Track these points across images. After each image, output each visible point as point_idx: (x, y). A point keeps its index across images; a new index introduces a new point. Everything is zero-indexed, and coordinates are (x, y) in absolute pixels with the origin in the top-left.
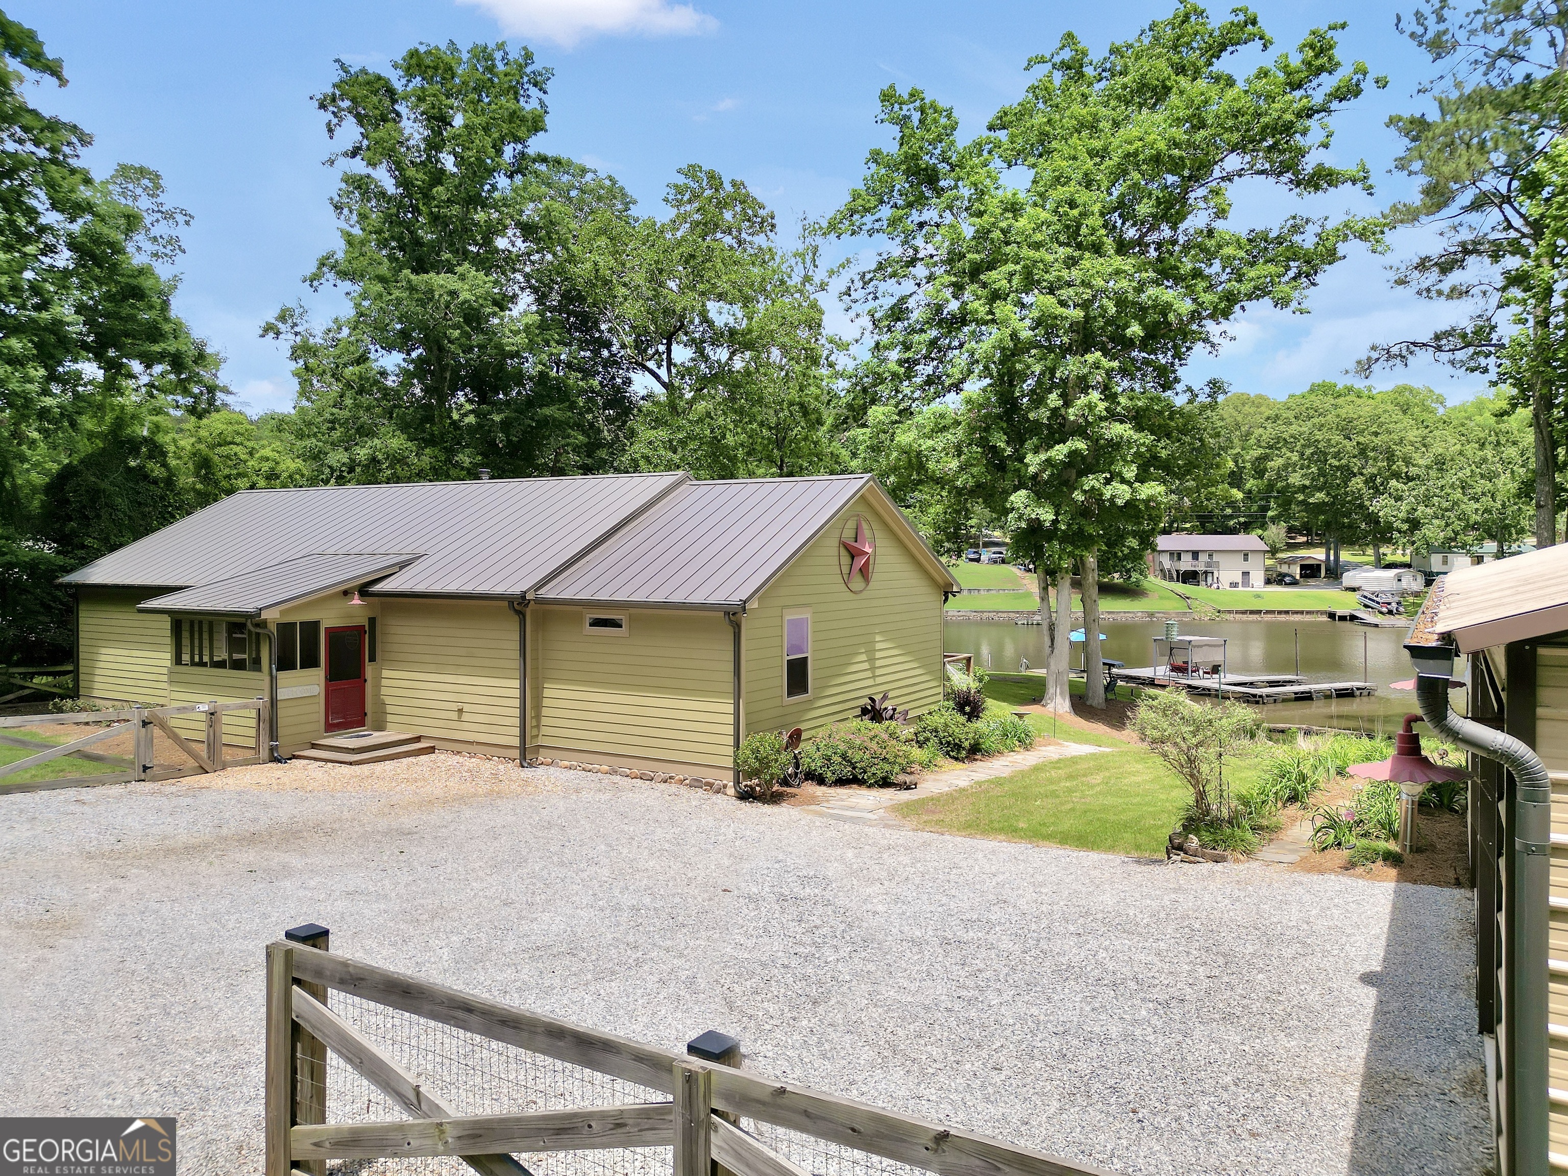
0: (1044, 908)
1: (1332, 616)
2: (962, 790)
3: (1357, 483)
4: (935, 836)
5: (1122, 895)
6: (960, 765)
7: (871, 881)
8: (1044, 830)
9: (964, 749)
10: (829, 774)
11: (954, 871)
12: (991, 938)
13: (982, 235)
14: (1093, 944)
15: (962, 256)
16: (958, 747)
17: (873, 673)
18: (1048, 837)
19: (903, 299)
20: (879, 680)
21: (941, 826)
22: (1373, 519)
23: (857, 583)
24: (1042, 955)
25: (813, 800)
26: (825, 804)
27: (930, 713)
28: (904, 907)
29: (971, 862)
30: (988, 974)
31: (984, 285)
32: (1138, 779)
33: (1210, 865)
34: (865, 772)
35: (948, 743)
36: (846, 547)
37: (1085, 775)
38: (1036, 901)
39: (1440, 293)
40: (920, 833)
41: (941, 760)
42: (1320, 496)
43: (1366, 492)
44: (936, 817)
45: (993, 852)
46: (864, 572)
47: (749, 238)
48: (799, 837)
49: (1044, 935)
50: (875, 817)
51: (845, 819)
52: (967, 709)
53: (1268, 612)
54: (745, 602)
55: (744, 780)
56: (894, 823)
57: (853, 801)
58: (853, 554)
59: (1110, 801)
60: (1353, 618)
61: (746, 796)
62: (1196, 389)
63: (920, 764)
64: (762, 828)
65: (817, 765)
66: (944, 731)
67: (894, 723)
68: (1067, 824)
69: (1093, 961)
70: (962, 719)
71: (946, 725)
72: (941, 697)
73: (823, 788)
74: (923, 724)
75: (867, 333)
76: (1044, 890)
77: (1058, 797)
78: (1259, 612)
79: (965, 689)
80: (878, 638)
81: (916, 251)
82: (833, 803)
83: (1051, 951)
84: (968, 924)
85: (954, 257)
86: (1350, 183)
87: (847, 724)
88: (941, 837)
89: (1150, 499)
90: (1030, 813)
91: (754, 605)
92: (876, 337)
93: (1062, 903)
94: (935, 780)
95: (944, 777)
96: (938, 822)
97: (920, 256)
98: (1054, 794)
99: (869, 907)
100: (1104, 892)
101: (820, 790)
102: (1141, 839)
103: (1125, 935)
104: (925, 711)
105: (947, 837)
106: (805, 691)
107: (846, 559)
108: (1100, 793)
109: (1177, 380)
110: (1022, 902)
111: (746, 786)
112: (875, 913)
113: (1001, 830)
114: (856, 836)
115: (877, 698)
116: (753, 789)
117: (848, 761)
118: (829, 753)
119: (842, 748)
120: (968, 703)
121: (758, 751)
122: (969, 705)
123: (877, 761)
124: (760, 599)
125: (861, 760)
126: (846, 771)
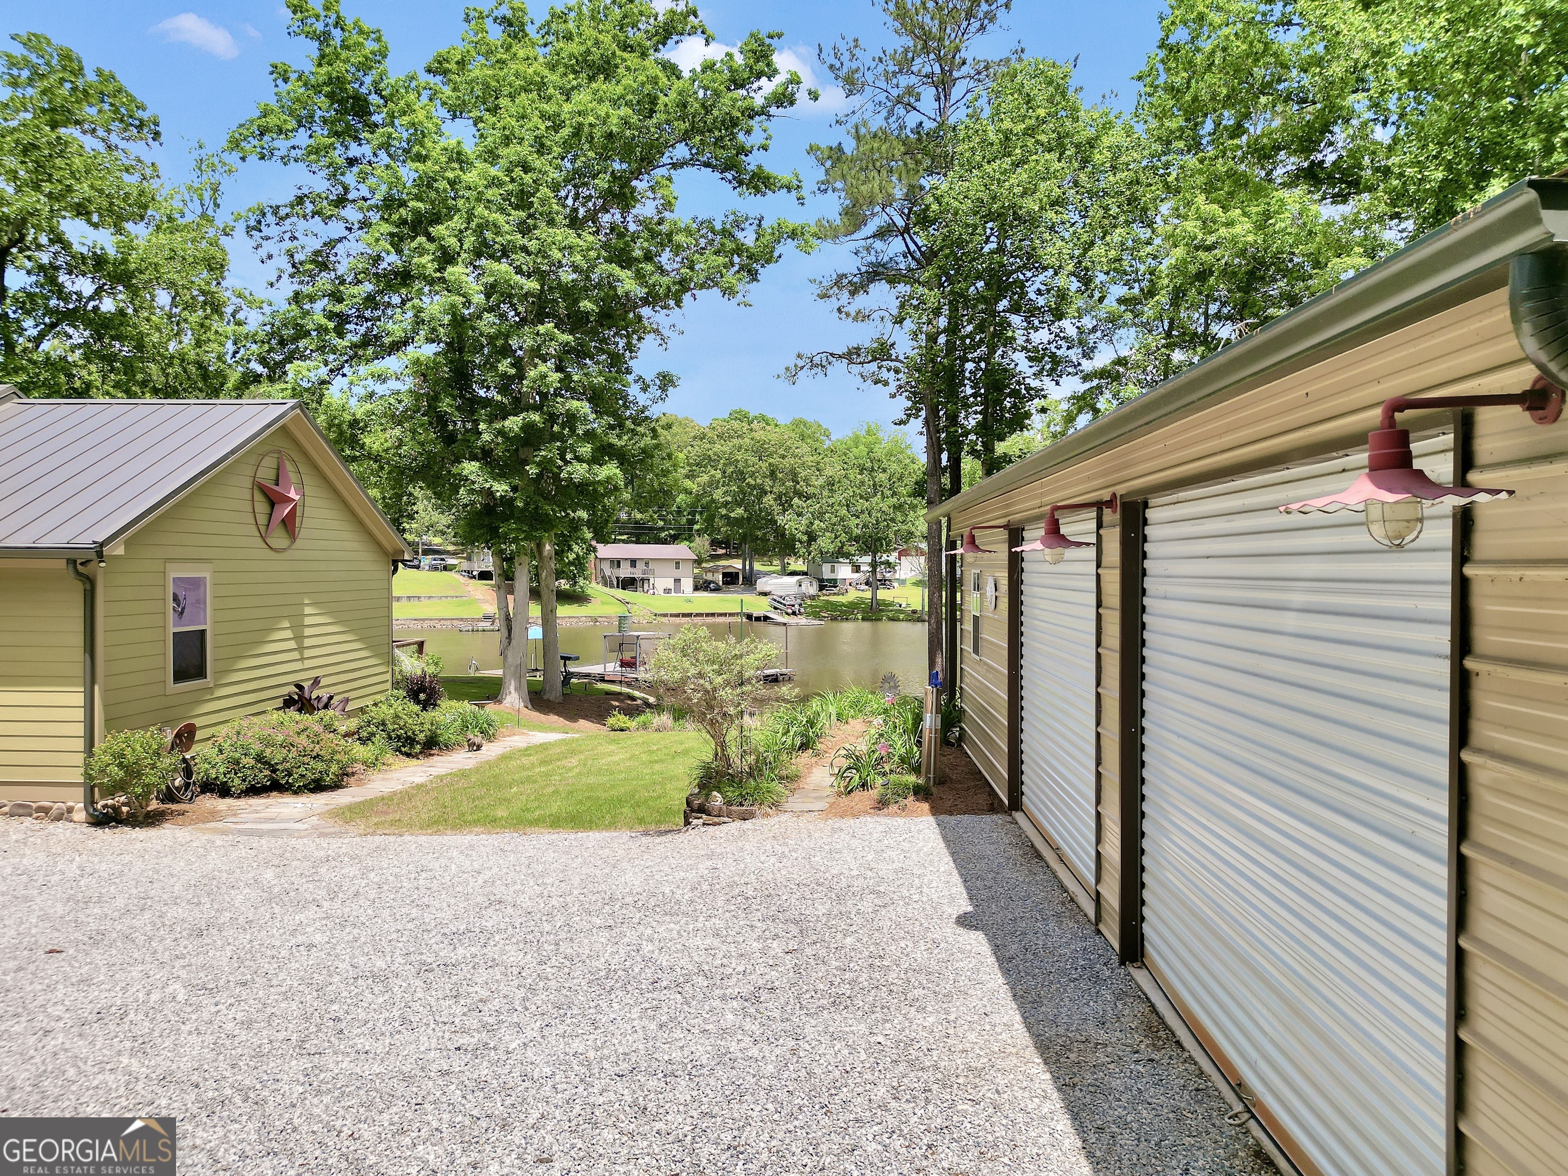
0: (554, 902)
1: (749, 617)
2: (419, 787)
3: (768, 500)
4: (392, 838)
5: (648, 871)
6: (414, 762)
7: (301, 905)
8: (529, 816)
9: (418, 742)
10: (237, 781)
11: (424, 875)
12: (490, 951)
13: (427, 183)
14: (631, 936)
15: (403, 204)
16: (410, 741)
17: (302, 654)
18: (535, 823)
19: (331, 244)
20: (308, 664)
21: (398, 826)
22: (780, 532)
23: (279, 539)
24: (568, 963)
25: (213, 816)
26: (231, 819)
27: (375, 705)
28: (356, 931)
29: (443, 861)
30: (496, 1003)
31: (431, 239)
32: (616, 758)
33: (738, 824)
34: (290, 774)
35: (399, 737)
36: (264, 490)
37: (559, 760)
38: (541, 895)
39: (848, 315)
40: (370, 838)
41: (389, 757)
42: (739, 512)
43: (777, 509)
44: (390, 817)
45: (471, 847)
46: (289, 524)
47: (122, 144)
48: (189, 863)
49: (562, 935)
50: (306, 826)
51: (260, 834)
52: (422, 696)
53: (697, 615)
54: (102, 545)
55: (102, 797)
56: (332, 830)
57: (273, 811)
58: (273, 500)
59: (592, 780)
60: (766, 618)
61: (101, 820)
62: (648, 380)
63: (364, 763)
64: (128, 858)
65: (218, 772)
66: (394, 723)
67: (330, 712)
68: (555, 807)
69: (639, 959)
70: (417, 708)
71: (397, 716)
72: (388, 685)
73: (229, 801)
74: (365, 717)
75: (285, 277)
76: (549, 881)
77: (535, 782)
78: (690, 615)
79: (419, 673)
80: (308, 610)
81: (346, 189)
82: (244, 816)
83: (578, 955)
84: (454, 939)
85: (390, 204)
86: (785, 190)
87: (267, 717)
88: (399, 839)
89: (609, 479)
90: (508, 801)
91: (116, 550)
92: (296, 287)
93: (576, 892)
94: (383, 779)
95: (396, 775)
96: (393, 823)
97: (350, 196)
98: (530, 780)
99: (301, 939)
100: (624, 871)
101: (224, 804)
102: (642, 812)
103: (668, 918)
104: (369, 702)
105: (407, 838)
106: (200, 673)
107: (262, 507)
108: (580, 773)
109: (629, 371)
110: (521, 899)
111: (105, 806)
112: (310, 946)
113: (476, 823)
114: (277, 852)
115: (306, 685)
116: (116, 809)
117: (266, 763)
118: (237, 755)
119: (256, 747)
120: (422, 689)
121: (123, 756)
122: (424, 691)
123: (306, 760)
124: (128, 543)
125: (285, 760)
126: (261, 775)
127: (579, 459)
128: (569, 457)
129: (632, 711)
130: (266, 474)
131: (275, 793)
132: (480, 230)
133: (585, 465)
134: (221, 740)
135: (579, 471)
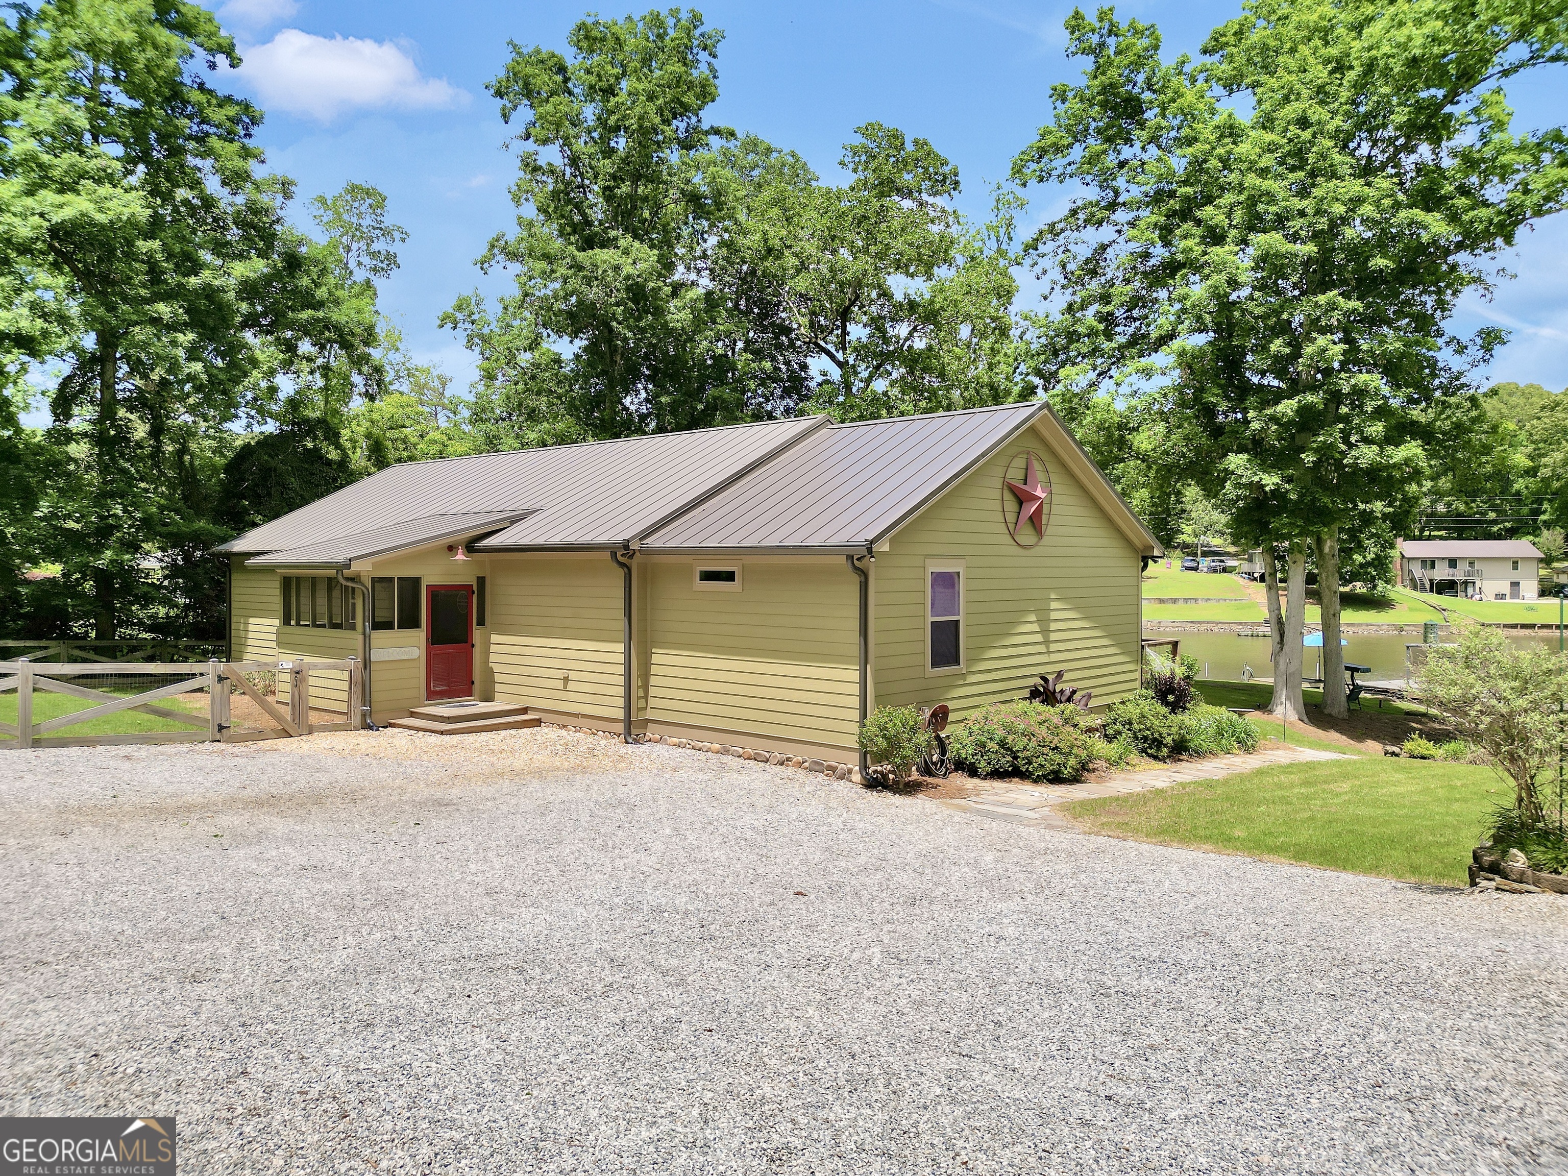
0: (1270, 948)
2: (1159, 792)
4: (1114, 842)
5: (1403, 936)
6: (1161, 765)
7: (1008, 895)
8: (1270, 841)
9: (1165, 746)
10: (983, 764)
11: (1134, 886)
12: (1179, 991)
13: (1196, 166)
14: (1359, 1015)
15: (1172, 194)
16: (1158, 743)
17: (1048, 647)
18: (1274, 850)
19: (1101, 249)
20: (1054, 657)
21: (1126, 830)
23: (1027, 536)
24: (1267, 1029)
25: (960, 793)
26: (973, 799)
27: (1123, 703)
28: (1048, 932)
29: (1159, 875)
30: (1165, 1056)
31: (1198, 222)
32: (1402, 789)
33: (1552, 897)
34: (1030, 763)
35: (1145, 738)
36: (1013, 490)
37: (1325, 782)
38: (1257, 937)
40: (1093, 837)
41: (1134, 757)
44: (1119, 819)
45: (1195, 866)
46: (1035, 521)
48: (927, 833)
49: (1270, 993)
50: (1037, 816)
51: (993, 816)
52: (1171, 698)
53: (1543, 626)
54: (872, 542)
55: (873, 763)
56: (1060, 823)
57: (1012, 795)
58: (1021, 498)
59: (1362, 811)
61: (874, 784)
62: (1464, 341)
63: (1108, 760)
64: (881, 820)
65: (967, 753)
66: (1140, 723)
67: (1071, 706)
68: (1303, 836)
69: (1362, 1048)
70: (1164, 710)
71: (1144, 717)
72: (1137, 684)
73: (976, 781)
74: (1113, 715)
75: (1058, 289)
76: (1271, 921)
77: (1290, 804)
78: (1532, 626)
79: (1168, 674)
80: (1054, 605)
81: (1117, 193)
82: (985, 797)
83: (1284, 1021)
84: (1142, 965)
85: (1158, 198)
87: (1013, 706)
88: (1122, 844)
89: (1407, 461)
90: (1250, 819)
91: (884, 547)
93: (1301, 943)
94: (1124, 779)
95: (1138, 777)
96: (1119, 825)
97: (1121, 200)
98: (1285, 800)
99: (995, 928)
100: (1371, 929)
101: (971, 783)
102: (1419, 859)
103: (1417, 1003)
104: (1116, 699)
105: (1130, 843)
106: (954, 660)
107: (1011, 505)
108: (1349, 802)
109: (1440, 334)
110: (1234, 939)
111: (875, 772)
112: (1000, 938)
113: (1207, 839)
114: (1003, 836)
115: (1051, 678)
116: (884, 776)
117: (1008, 749)
118: (983, 739)
119: (1000, 733)
120: (1171, 690)
121: (886, 729)
122: (1173, 693)
123: (1046, 750)
124: (892, 541)
125: (1025, 748)
126: (1003, 760)
127: (1367, 441)
128: (1353, 439)
129: (1438, 737)
130: (1015, 475)
131: (1016, 780)
132: (1252, 202)
133: (1375, 448)
134: (971, 723)
135: (1367, 455)
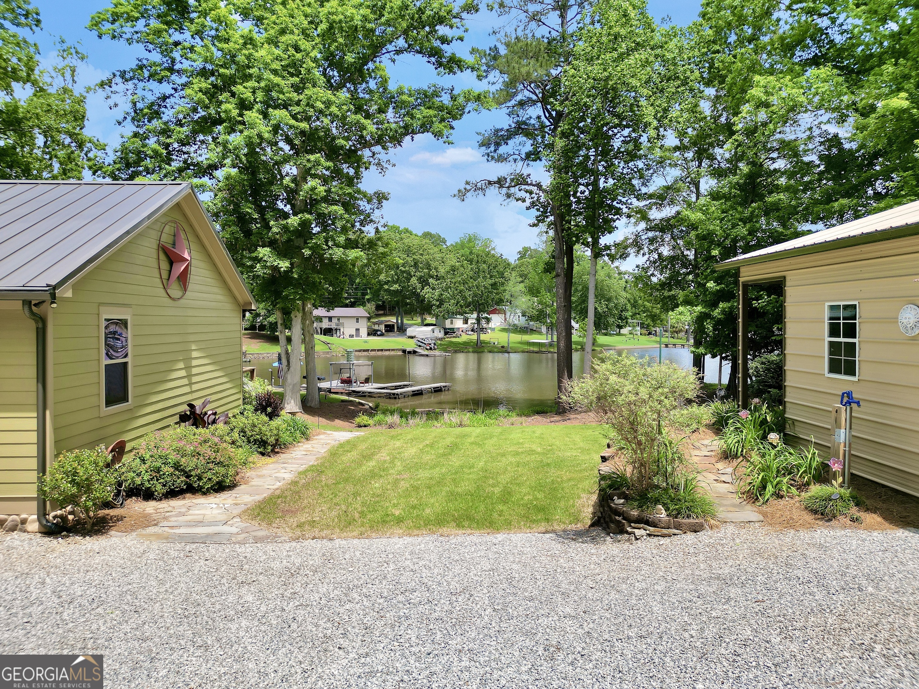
1: (404, 351)
3: (414, 280)
4: (326, 543)
6: (271, 460)
8: (425, 515)
9: (269, 445)
10: (159, 487)
19: (162, 99)
22: (421, 300)
23: (175, 291)
25: (147, 520)
34: (200, 479)
35: (256, 441)
36: (165, 250)
39: (493, 158)
40: (306, 542)
41: (254, 457)
42: (396, 287)
43: (419, 286)
44: (303, 519)
46: (183, 278)
50: (235, 529)
51: (203, 541)
52: (269, 409)
53: (372, 350)
54: (55, 288)
55: (54, 509)
57: (195, 513)
58: (173, 259)
60: (415, 352)
61: (57, 530)
65: (142, 480)
66: (252, 430)
67: (217, 426)
70: (265, 418)
73: (152, 504)
78: (368, 350)
79: (264, 392)
81: (173, 62)
82: (173, 521)
86: (470, 70)
91: (66, 293)
94: (261, 477)
95: (265, 472)
96: (311, 524)
106: (124, 398)
107: (164, 264)
111: (56, 517)
115: (196, 404)
117: (182, 470)
118: (158, 464)
119: (173, 458)
120: (269, 404)
121: (75, 474)
122: (270, 406)
123: (211, 466)
124: (75, 287)
125: (197, 467)
126: (179, 481)
127: (338, 246)
128: (330, 244)
130: (166, 239)
131: (188, 495)
133: (341, 249)
134: (142, 452)
135: (338, 253)
